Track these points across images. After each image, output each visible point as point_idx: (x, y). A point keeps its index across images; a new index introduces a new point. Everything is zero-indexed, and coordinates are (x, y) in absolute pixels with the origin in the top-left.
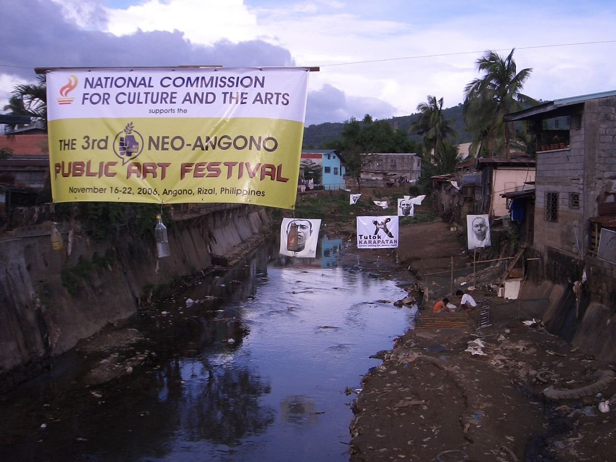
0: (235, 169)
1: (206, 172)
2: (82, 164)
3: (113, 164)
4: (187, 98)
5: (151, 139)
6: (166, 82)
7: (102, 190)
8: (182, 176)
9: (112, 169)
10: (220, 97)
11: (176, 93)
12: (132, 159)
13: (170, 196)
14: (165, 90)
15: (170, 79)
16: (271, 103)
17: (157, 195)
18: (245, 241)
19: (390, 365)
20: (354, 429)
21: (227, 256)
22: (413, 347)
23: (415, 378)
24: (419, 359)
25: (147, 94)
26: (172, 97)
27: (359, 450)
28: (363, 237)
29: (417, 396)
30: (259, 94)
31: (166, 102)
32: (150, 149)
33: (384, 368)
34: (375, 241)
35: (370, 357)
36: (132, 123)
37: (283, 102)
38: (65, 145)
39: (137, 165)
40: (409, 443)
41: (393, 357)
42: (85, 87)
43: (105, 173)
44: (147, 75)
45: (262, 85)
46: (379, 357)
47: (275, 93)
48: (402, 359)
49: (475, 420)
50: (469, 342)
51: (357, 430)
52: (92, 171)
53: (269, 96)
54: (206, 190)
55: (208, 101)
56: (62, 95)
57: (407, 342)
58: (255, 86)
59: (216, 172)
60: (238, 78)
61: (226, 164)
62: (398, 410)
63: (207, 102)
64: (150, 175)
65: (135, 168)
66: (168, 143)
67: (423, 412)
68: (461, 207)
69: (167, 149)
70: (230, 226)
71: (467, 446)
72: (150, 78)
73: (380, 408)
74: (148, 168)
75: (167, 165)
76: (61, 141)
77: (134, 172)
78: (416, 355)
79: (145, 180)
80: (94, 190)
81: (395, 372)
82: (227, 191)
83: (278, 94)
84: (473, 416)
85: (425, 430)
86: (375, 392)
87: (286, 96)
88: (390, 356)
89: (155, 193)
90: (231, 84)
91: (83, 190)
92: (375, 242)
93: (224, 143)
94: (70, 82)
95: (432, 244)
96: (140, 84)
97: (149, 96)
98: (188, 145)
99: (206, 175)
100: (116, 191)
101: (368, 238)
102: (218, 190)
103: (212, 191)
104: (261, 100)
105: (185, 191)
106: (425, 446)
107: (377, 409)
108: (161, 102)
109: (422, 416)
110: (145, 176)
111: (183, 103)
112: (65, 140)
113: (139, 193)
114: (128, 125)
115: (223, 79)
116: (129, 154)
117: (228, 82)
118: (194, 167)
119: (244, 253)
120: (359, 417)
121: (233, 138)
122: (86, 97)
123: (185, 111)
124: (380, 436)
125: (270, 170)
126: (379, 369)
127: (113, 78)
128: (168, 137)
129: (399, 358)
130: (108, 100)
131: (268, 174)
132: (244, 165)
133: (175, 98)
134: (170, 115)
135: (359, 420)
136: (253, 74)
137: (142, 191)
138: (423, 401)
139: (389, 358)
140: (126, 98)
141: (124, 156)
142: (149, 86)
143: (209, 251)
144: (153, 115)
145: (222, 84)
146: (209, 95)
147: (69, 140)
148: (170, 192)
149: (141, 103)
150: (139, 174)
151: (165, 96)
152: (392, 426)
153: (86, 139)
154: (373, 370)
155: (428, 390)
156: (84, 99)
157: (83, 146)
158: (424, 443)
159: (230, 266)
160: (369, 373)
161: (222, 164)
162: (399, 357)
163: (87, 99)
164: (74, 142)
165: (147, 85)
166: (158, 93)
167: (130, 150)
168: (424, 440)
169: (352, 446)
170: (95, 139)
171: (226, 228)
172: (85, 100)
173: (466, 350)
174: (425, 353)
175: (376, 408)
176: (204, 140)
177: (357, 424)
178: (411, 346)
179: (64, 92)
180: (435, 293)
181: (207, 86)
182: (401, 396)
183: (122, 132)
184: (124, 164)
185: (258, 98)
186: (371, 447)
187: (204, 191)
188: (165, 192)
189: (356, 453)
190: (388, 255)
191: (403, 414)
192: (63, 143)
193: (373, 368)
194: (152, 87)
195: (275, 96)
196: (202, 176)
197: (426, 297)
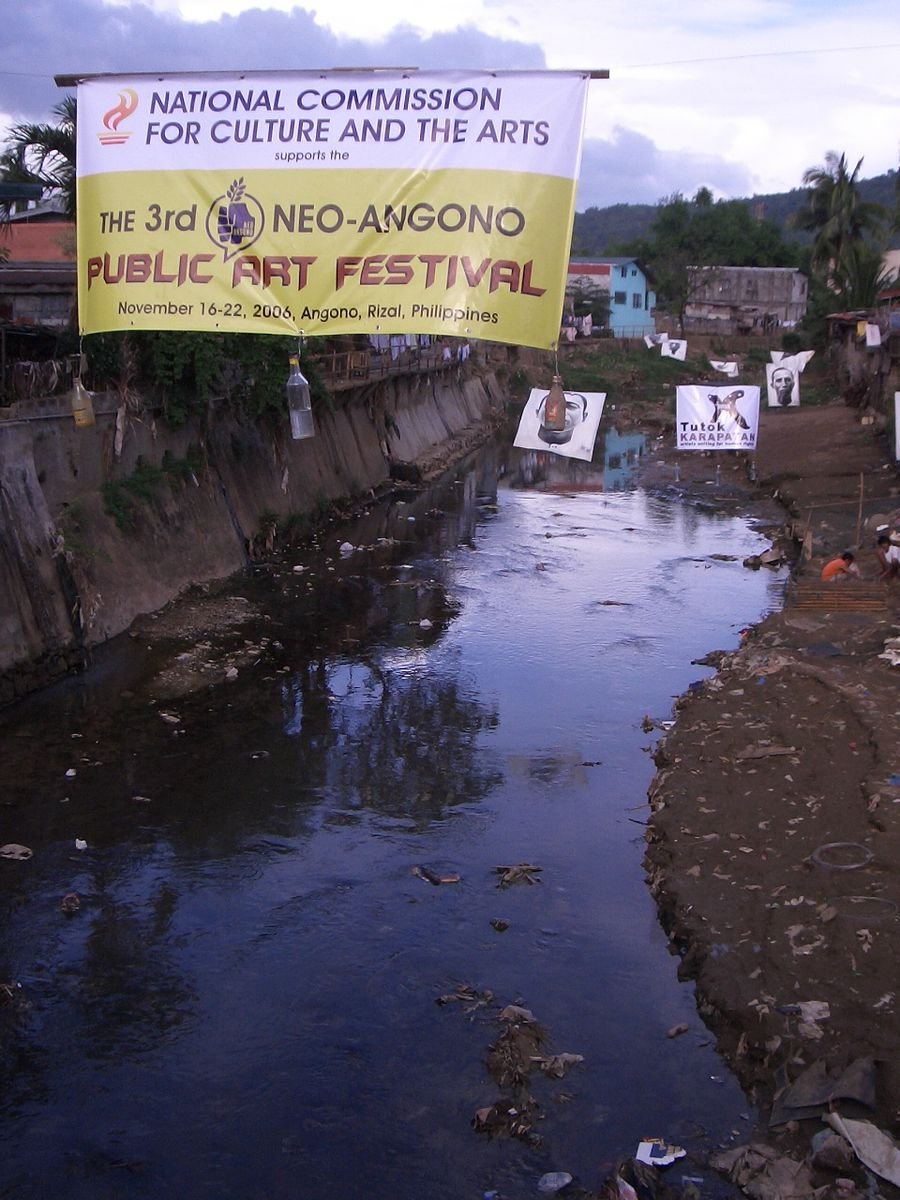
0: (441, 270)
1: (384, 274)
2: (146, 258)
3: (207, 258)
4: (350, 131)
5: (278, 210)
6: (307, 101)
7: (184, 309)
8: (339, 283)
9: (203, 269)
10: (414, 129)
11: (328, 121)
12: (241, 249)
13: (316, 320)
14: (306, 115)
15: (316, 93)
16: (512, 141)
17: (291, 319)
18: (456, 435)
19: (730, 678)
20: (657, 795)
21: (420, 464)
22: (778, 646)
23: (778, 705)
24: (788, 669)
25: (271, 123)
26: (319, 130)
27: (665, 834)
28: (688, 427)
29: (781, 737)
30: (489, 124)
31: (308, 139)
32: (276, 229)
33: (720, 684)
34: (711, 435)
35: (693, 663)
36: (241, 181)
37: (536, 140)
38: (112, 222)
39: (253, 260)
40: (761, 825)
41: (738, 664)
42: (152, 111)
43: (190, 276)
44: (271, 87)
45: (496, 106)
46: (710, 663)
47: (522, 122)
48: (755, 668)
49: (890, 788)
50: (887, 641)
51: (662, 797)
52: (165, 272)
53: (509, 127)
54: (385, 309)
55: (391, 137)
56: (108, 127)
57: (767, 635)
58: (482, 108)
59: (403, 275)
60: (449, 92)
61: (422, 259)
62: (742, 764)
63: (387, 139)
64: (277, 280)
65: (249, 267)
66: (311, 218)
67: (792, 770)
68: (885, 378)
69: (310, 230)
70: (426, 404)
71: (874, 836)
72: (278, 93)
73: (709, 759)
74: (273, 266)
75: (310, 261)
76: (104, 215)
77: (247, 274)
78: (782, 661)
79: (267, 289)
80: (169, 309)
81: (740, 692)
82: (425, 312)
83: (527, 124)
84: (889, 781)
85: (793, 803)
86: (700, 727)
87: (542, 128)
88: (731, 663)
89: (287, 315)
90: (434, 104)
91: (147, 309)
92: (711, 437)
93: (421, 219)
94: (124, 101)
95: (824, 449)
96: (258, 103)
97: (276, 127)
98: (349, 222)
99: (384, 281)
100: (212, 311)
101: (699, 427)
102: (407, 310)
103: (395, 312)
104: (493, 135)
105: (344, 312)
106: (791, 832)
107: (703, 761)
108: (299, 139)
109: (788, 777)
110: (267, 282)
111: (342, 139)
112: (112, 214)
113: (255, 315)
114: (235, 182)
115: (420, 95)
116: (237, 239)
117: (428, 100)
118: (360, 265)
119: (453, 457)
120: (667, 774)
121: (437, 210)
122: (154, 129)
123: (345, 156)
124: (707, 811)
125: (508, 272)
126: (709, 684)
127: (205, 94)
128: (312, 207)
129: (748, 666)
130: (197, 136)
131: (506, 279)
132: (459, 260)
133: (327, 130)
134: (315, 164)
135: (665, 780)
136: (478, 84)
137: (261, 312)
138: (793, 749)
139: (730, 665)
140: (230, 132)
141: (228, 244)
142: (276, 107)
143: (386, 451)
144: (283, 164)
145: (418, 104)
146: (393, 125)
147: (121, 213)
148: (316, 314)
149: (261, 140)
150: (256, 277)
151: (306, 126)
152: (730, 792)
153: (155, 211)
154: (698, 688)
155: (803, 729)
156: (150, 133)
157: (148, 226)
158: (791, 827)
159: (425, 482)
160: (689, 691)
161: (416, 259)
162: (749, 663)
163: (157, 133)
164: (131, 217)
165: (272, 105)
166: (293, 123)
167: (237, 232)
168: (791, 822)
169: (652, 826)
170: (171, 211)
171: (420, 407)
172: (152, 136)
173: (881, 656)
174: (800, 657)
175: (701, 758)
176: (381, 213)
177: (663, 786)
178: (774, 644)
179: (111, 124)
180: (826, 544)
181: (387, 107)
182: (750, 738)
183: (224, 196)
184: (226, 258)
185: (488, 131)
186: (687, 831)
187: (381, 312)
188: (306, 314)
189: (659, 840)
190: (736, 468)
191: (753, 771)
192: (108, 219)
193: (698, 683)
194: (282, 109)
195: (521, 128)
196: (376, 282)
197: (808, 552)
